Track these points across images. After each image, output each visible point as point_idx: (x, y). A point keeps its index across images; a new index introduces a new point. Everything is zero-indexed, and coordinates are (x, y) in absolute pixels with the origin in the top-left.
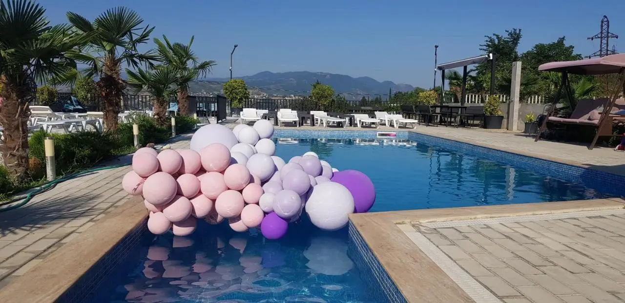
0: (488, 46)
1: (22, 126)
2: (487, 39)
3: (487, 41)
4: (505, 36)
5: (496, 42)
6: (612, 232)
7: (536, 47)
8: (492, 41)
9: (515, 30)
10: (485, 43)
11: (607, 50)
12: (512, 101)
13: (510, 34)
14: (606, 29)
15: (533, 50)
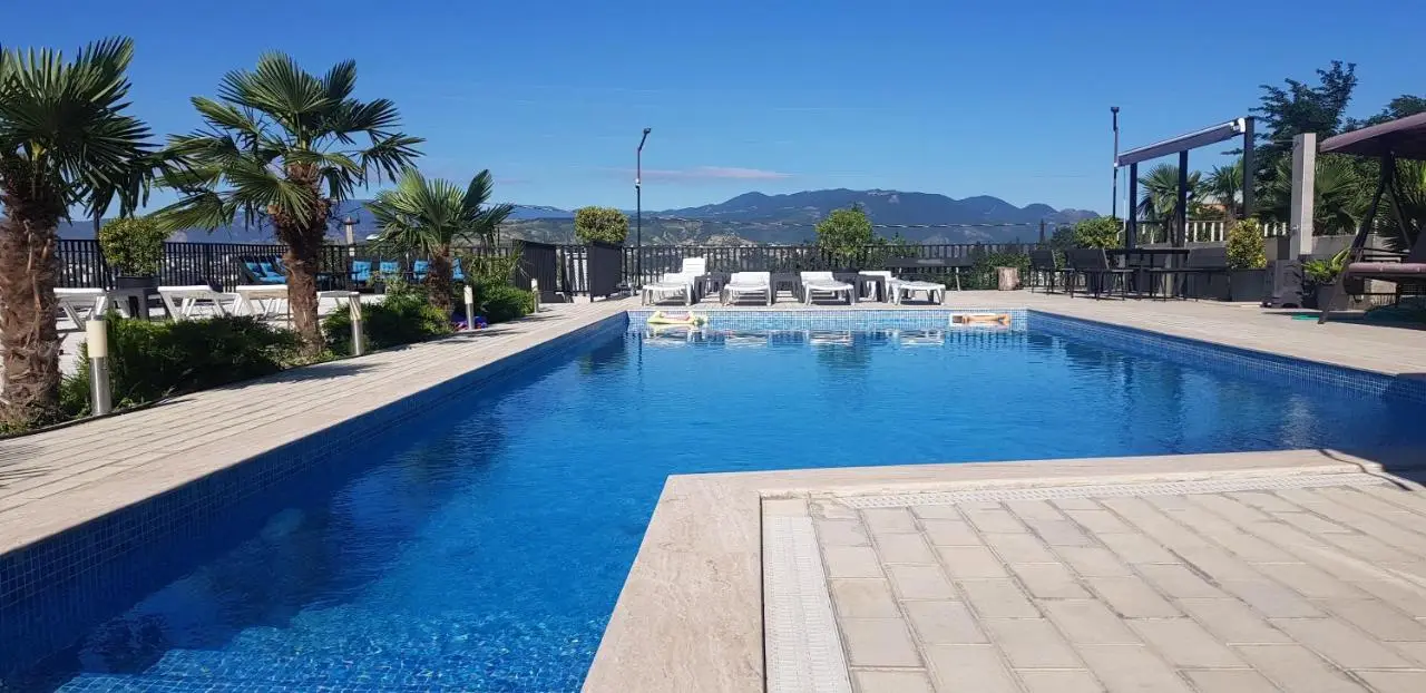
0: (1272, 110)
1: (41, 292)
2: (1266, 92)
3: (1266, 98)
4: (1314, 83)
5: (1290, 97)
6: (1341, 523)
7: (1392, 107)
8: (1280, 95)
9: (1338, 65)
10: (1262, 104)
12: (1295, 233)
13: (1329, 78)
15: (1386, 111)
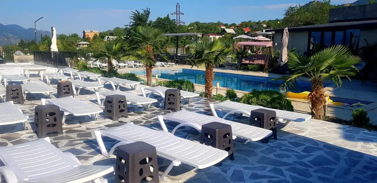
2: (132, 13)
8: (135, 14)
9: (147, 9)
11: (180, 21)
13: (145, 11)
14: (179, 10)
